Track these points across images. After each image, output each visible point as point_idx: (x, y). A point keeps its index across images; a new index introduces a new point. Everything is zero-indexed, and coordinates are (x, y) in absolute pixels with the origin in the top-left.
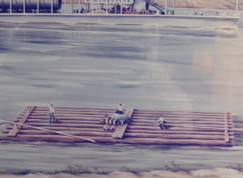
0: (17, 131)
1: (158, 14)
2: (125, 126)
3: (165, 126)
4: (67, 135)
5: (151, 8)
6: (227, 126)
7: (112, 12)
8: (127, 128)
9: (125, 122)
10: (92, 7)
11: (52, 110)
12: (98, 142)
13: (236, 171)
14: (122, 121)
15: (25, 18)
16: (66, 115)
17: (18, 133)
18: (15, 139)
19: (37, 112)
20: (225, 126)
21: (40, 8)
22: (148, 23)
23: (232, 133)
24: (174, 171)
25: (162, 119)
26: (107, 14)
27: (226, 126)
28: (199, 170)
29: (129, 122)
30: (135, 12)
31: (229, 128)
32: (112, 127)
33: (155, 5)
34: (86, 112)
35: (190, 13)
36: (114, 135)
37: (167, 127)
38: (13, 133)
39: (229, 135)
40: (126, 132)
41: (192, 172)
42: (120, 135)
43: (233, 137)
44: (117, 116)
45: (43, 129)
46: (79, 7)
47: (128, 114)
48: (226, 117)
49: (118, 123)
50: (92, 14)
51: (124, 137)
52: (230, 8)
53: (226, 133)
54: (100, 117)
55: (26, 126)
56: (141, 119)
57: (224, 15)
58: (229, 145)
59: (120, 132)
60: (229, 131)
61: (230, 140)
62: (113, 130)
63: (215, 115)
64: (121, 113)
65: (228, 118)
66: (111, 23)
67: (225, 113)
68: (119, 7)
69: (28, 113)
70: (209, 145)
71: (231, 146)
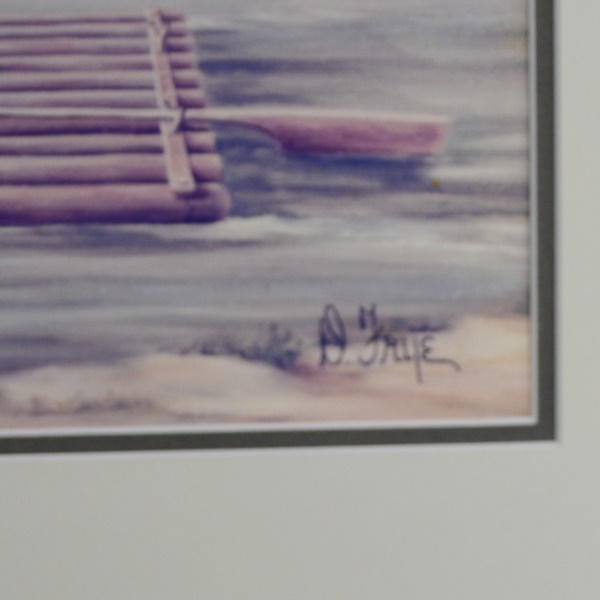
6: (172, 94)
13: (263, 371)
20: (158, 95)
23: (206, 138)
27: (163, 94)
28: (39, 374)
31: (184, 105)
39: (192, 150)
43: (212, 162)
48: (155, 40)
53: (167, 138)
58: (196, 209)
60: (184, 127)
61: (199, 178)
63: (88, 32)
65: (168, 49)
67: (148, 13)
70: (79, 217)
71: (210, 217)
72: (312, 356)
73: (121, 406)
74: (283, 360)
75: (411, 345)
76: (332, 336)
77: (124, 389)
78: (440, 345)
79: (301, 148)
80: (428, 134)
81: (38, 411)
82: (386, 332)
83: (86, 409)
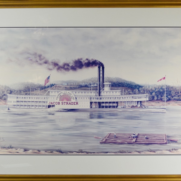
0: (105, 140)
1: (144, 107)
2: (136, 138)
3: (147, 138)
4: (119, 141)
5: (142, 106)
7: (132, 107)
8: (136, 139)
9: (136, 137)
10: (126, 106)
11: (115, 134)
12: (128, 143)
13: (169, 151)
14: (135, 137)
15: (108, 109)
16: (119, 136)
17: (105, 141)
18: (105, 143)
19: (111, 135)
21: (113, 107)
22: (141, 110)
24: (150, 152)
25: (146, 136)
26: (130, 108)
27: (165, 138)
28: (158, 151)
29: (137, 137)
30: (138, 107)
32: (132, 139)
33: (143, 105)
34: (124, 134)
35: (153, 107)
36: (133, 141)
37: (148, 139)
38: (104, 141)
40: (136, 140)
41: (156, 152)
42: (134, 141)
43: (167, 141)
44: (133, 136)
45: (112, 140)
46: (123, 106)
47: (136, 135)
49: (134, 137)
50: (126, 108)
51: (135, 141)
52: (163, 105)
53: (165, 140)
54: (129, 136)
55: (108, 139)
56: (140, 136)
57: (162, 107)
58: (166, 143)
59: (134, 140)
62: (132, 140)
63: (161, 135)
64: (134, 135)
65: (165, 136)
66: (131, 110)
67: (164, 134)
68: (133, 106)
69: (108, 135)
70: (160, 144)
71: (167, 144)
72: (171, 151)
73: (162, 153)
74: (170, 151)
75: (176, 150)
76: (172, 150)
77: (162, 152)
78: (178, 150)
79: (171, 141)
80: (177, 140)
81: (158, 153)
82: (175, 150)
83: (160, 153)
